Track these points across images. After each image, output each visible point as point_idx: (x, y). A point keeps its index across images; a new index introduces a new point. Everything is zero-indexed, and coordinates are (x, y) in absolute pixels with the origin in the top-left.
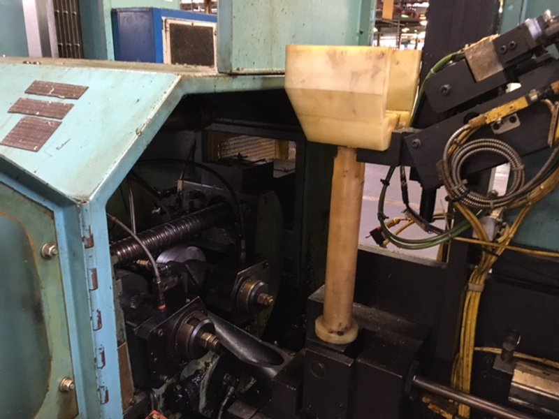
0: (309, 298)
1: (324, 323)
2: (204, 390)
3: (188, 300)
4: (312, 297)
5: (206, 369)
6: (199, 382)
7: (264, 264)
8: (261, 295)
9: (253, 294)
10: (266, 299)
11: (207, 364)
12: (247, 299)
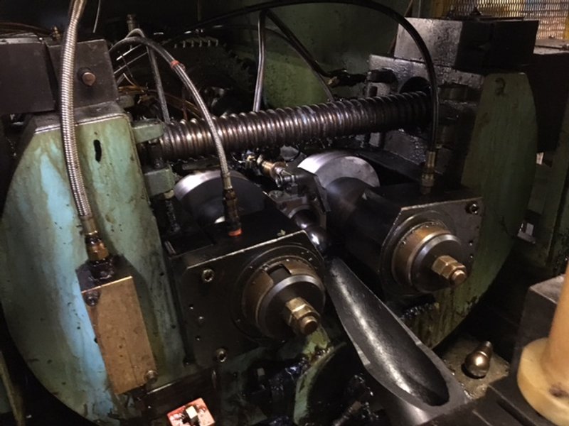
0: (534, 288)
1: (545, 361)
2: (305, 390)
3: (283, 232)
4: (542, 288)
5: (314, 357)
6: (296, 375)
7: (470, 204)
8: (442, 258)
9: (425, 250)
10: (449, 267)
11: (318, 350)
12: (411, 259)
